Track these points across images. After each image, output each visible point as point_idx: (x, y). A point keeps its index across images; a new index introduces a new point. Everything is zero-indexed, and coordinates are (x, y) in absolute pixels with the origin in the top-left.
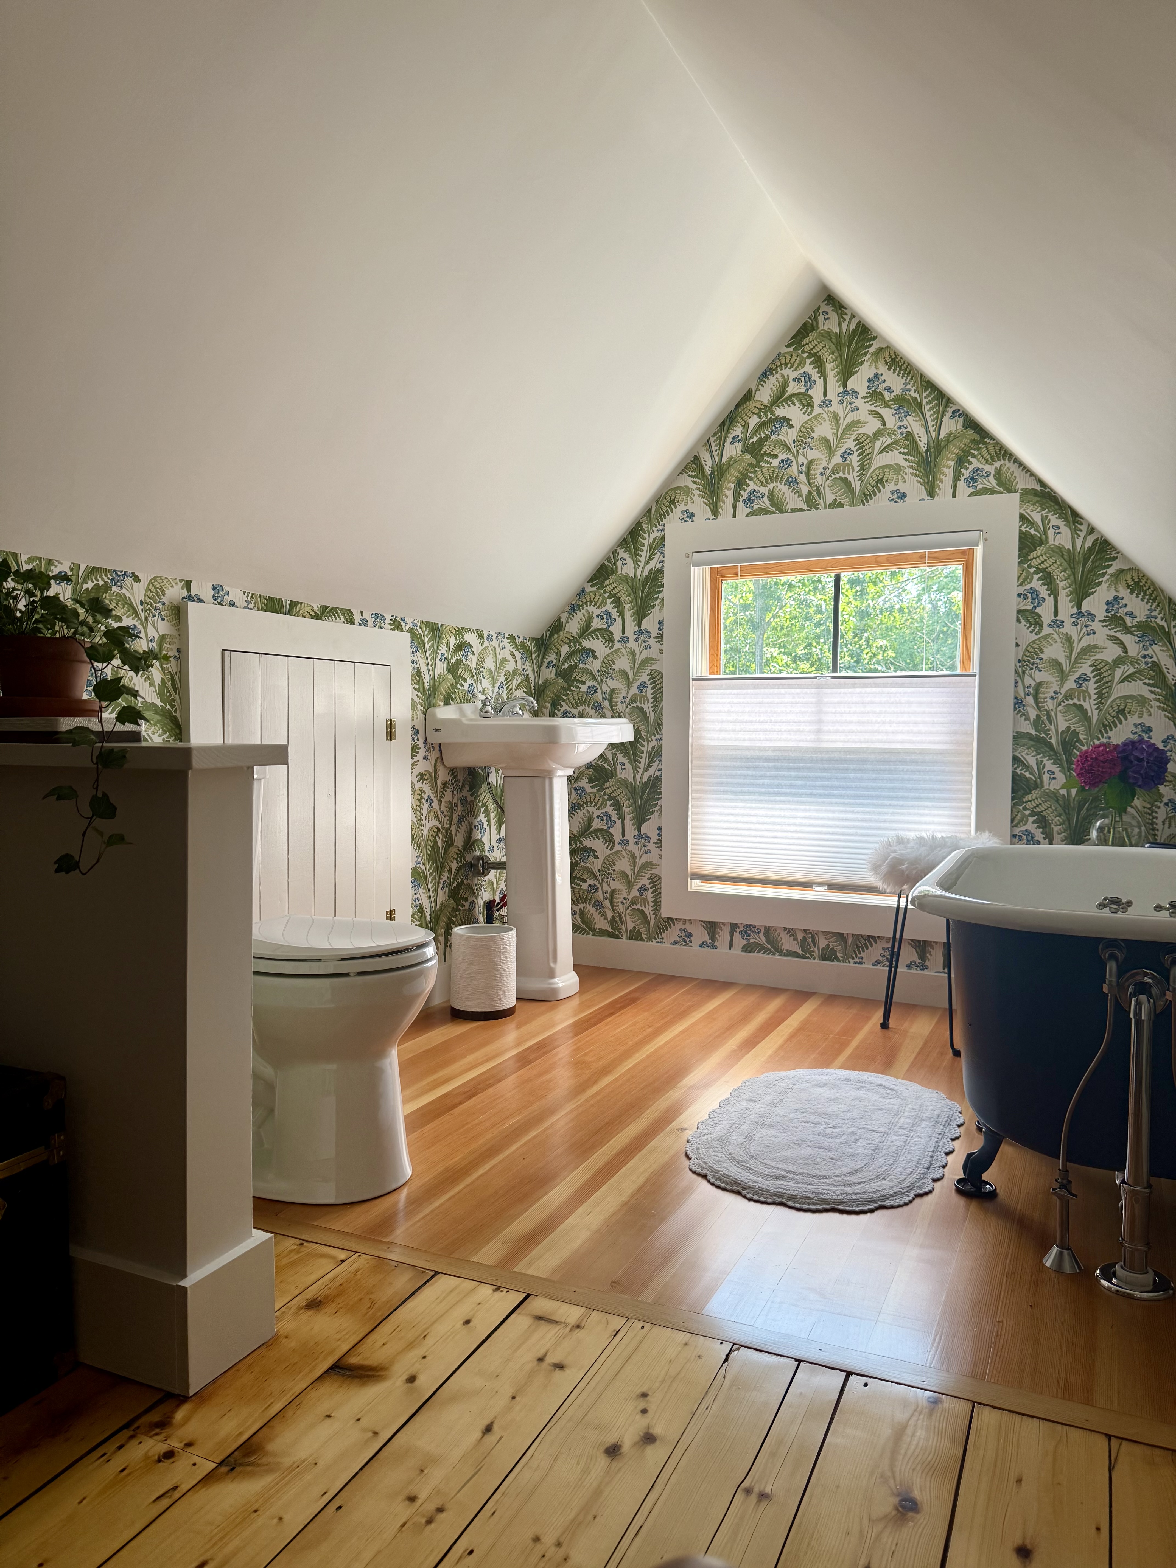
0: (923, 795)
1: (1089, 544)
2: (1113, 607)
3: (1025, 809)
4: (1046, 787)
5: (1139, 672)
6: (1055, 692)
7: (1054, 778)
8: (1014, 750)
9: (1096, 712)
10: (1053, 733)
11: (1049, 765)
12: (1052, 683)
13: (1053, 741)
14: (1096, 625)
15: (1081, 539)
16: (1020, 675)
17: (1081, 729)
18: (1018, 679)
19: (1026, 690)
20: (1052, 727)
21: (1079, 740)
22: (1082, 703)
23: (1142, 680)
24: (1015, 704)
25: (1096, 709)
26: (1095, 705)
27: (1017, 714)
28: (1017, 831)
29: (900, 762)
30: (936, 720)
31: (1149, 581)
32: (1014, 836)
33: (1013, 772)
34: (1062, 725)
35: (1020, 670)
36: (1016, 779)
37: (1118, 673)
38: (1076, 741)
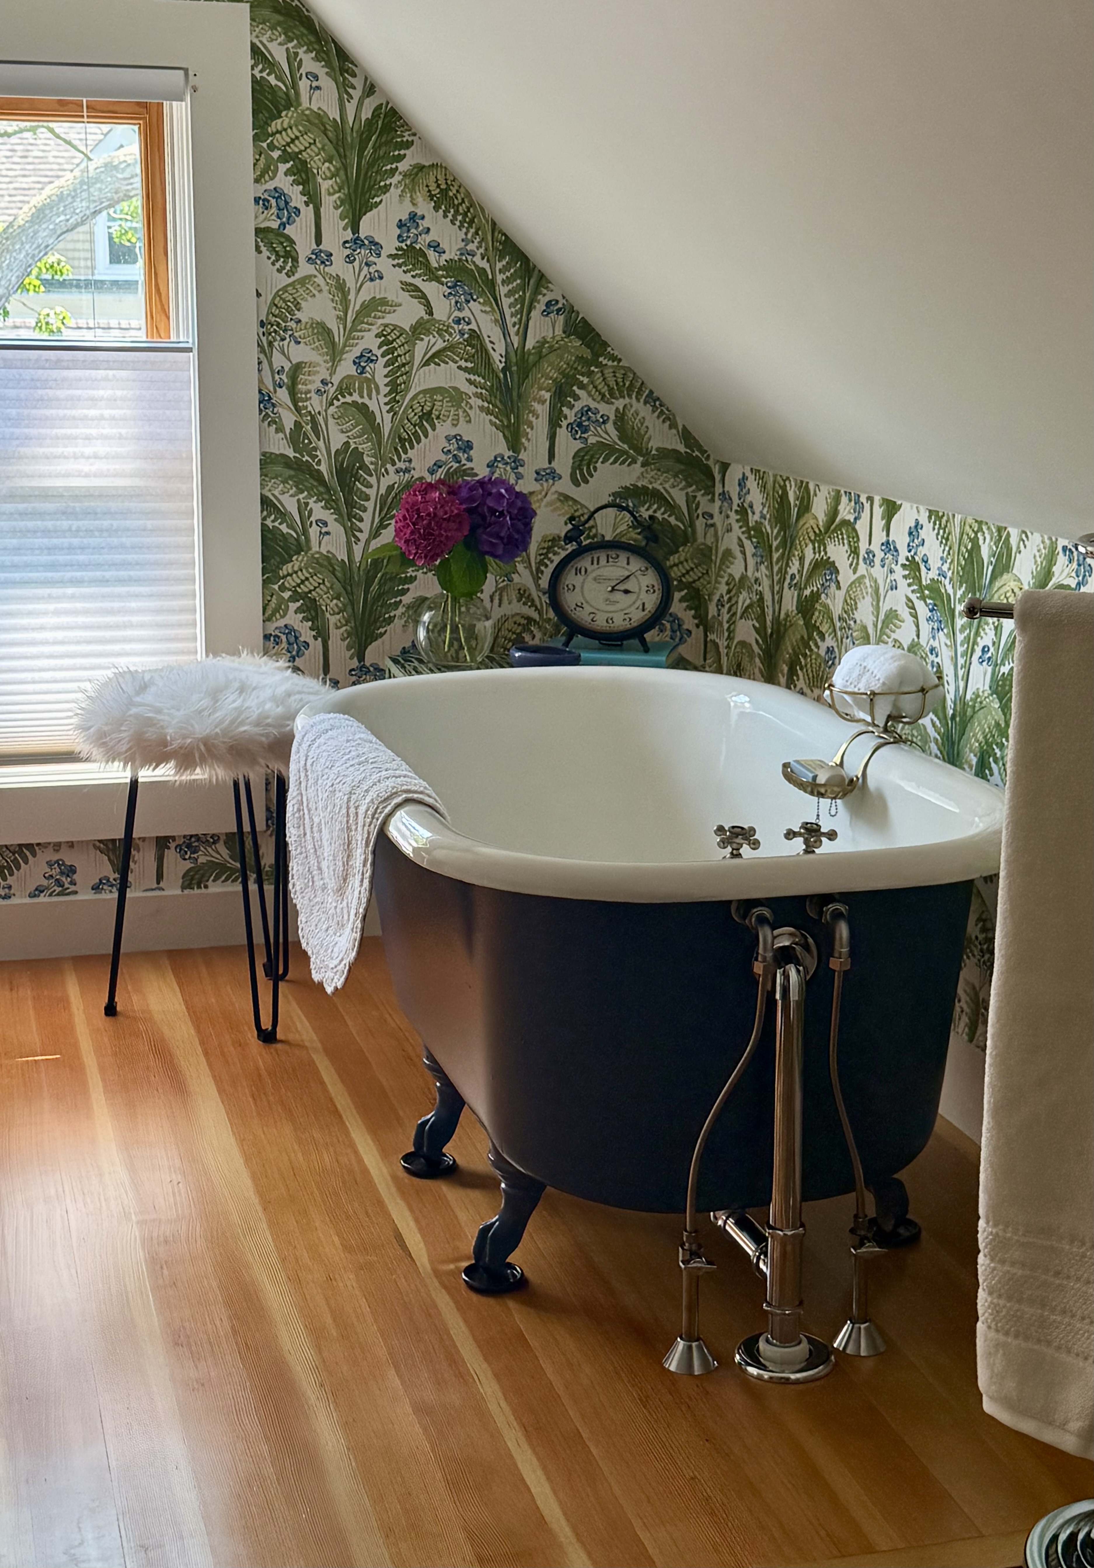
0: (108, 574)
1: (366, 114)
2: (409, 231)
3: (283, 588)
4: (315, 548)
5: (451, 348)
6: (324, 382)
7: (328, 533)
8: (262, 486)
9: (388, 417)
10: (322, 454)
11: (318, 511)
12: (319, 365)
13: (323, 468)
14: (383, 264)
15: (354, 102)
16: (265, 350)
17: (365, 447)
18: (262, 356)
19: (277, 377)
20: (321, 444)
21: (364, 466)
22: (366, 400)
23: (456, 362)
24: (260, 402)
25: (388, 412)
26: (386, 404)
27: (263, 421)
28: (271, 628)
29: (64, 513)
30: (123, 431)
31: (462, 190)
32: (267, 637)
33: (262, 524)
34: (337, 440)
35: (264, 339)
36: (268, 537)
37: (420, 348)
38: (360, 468)
